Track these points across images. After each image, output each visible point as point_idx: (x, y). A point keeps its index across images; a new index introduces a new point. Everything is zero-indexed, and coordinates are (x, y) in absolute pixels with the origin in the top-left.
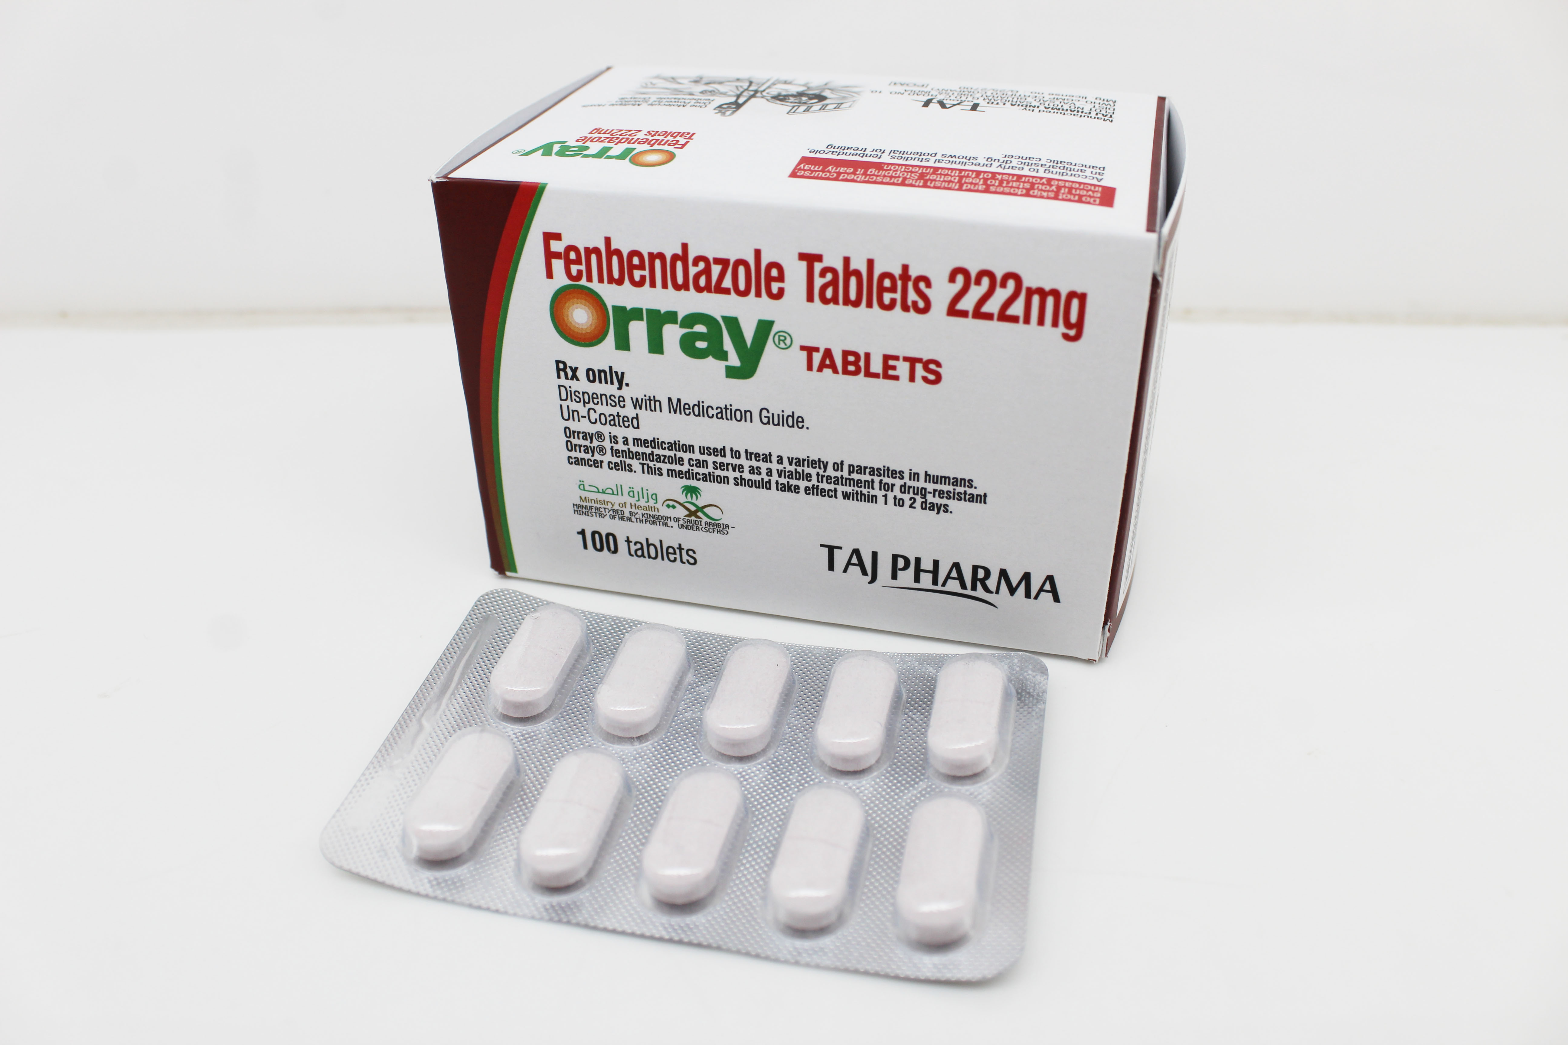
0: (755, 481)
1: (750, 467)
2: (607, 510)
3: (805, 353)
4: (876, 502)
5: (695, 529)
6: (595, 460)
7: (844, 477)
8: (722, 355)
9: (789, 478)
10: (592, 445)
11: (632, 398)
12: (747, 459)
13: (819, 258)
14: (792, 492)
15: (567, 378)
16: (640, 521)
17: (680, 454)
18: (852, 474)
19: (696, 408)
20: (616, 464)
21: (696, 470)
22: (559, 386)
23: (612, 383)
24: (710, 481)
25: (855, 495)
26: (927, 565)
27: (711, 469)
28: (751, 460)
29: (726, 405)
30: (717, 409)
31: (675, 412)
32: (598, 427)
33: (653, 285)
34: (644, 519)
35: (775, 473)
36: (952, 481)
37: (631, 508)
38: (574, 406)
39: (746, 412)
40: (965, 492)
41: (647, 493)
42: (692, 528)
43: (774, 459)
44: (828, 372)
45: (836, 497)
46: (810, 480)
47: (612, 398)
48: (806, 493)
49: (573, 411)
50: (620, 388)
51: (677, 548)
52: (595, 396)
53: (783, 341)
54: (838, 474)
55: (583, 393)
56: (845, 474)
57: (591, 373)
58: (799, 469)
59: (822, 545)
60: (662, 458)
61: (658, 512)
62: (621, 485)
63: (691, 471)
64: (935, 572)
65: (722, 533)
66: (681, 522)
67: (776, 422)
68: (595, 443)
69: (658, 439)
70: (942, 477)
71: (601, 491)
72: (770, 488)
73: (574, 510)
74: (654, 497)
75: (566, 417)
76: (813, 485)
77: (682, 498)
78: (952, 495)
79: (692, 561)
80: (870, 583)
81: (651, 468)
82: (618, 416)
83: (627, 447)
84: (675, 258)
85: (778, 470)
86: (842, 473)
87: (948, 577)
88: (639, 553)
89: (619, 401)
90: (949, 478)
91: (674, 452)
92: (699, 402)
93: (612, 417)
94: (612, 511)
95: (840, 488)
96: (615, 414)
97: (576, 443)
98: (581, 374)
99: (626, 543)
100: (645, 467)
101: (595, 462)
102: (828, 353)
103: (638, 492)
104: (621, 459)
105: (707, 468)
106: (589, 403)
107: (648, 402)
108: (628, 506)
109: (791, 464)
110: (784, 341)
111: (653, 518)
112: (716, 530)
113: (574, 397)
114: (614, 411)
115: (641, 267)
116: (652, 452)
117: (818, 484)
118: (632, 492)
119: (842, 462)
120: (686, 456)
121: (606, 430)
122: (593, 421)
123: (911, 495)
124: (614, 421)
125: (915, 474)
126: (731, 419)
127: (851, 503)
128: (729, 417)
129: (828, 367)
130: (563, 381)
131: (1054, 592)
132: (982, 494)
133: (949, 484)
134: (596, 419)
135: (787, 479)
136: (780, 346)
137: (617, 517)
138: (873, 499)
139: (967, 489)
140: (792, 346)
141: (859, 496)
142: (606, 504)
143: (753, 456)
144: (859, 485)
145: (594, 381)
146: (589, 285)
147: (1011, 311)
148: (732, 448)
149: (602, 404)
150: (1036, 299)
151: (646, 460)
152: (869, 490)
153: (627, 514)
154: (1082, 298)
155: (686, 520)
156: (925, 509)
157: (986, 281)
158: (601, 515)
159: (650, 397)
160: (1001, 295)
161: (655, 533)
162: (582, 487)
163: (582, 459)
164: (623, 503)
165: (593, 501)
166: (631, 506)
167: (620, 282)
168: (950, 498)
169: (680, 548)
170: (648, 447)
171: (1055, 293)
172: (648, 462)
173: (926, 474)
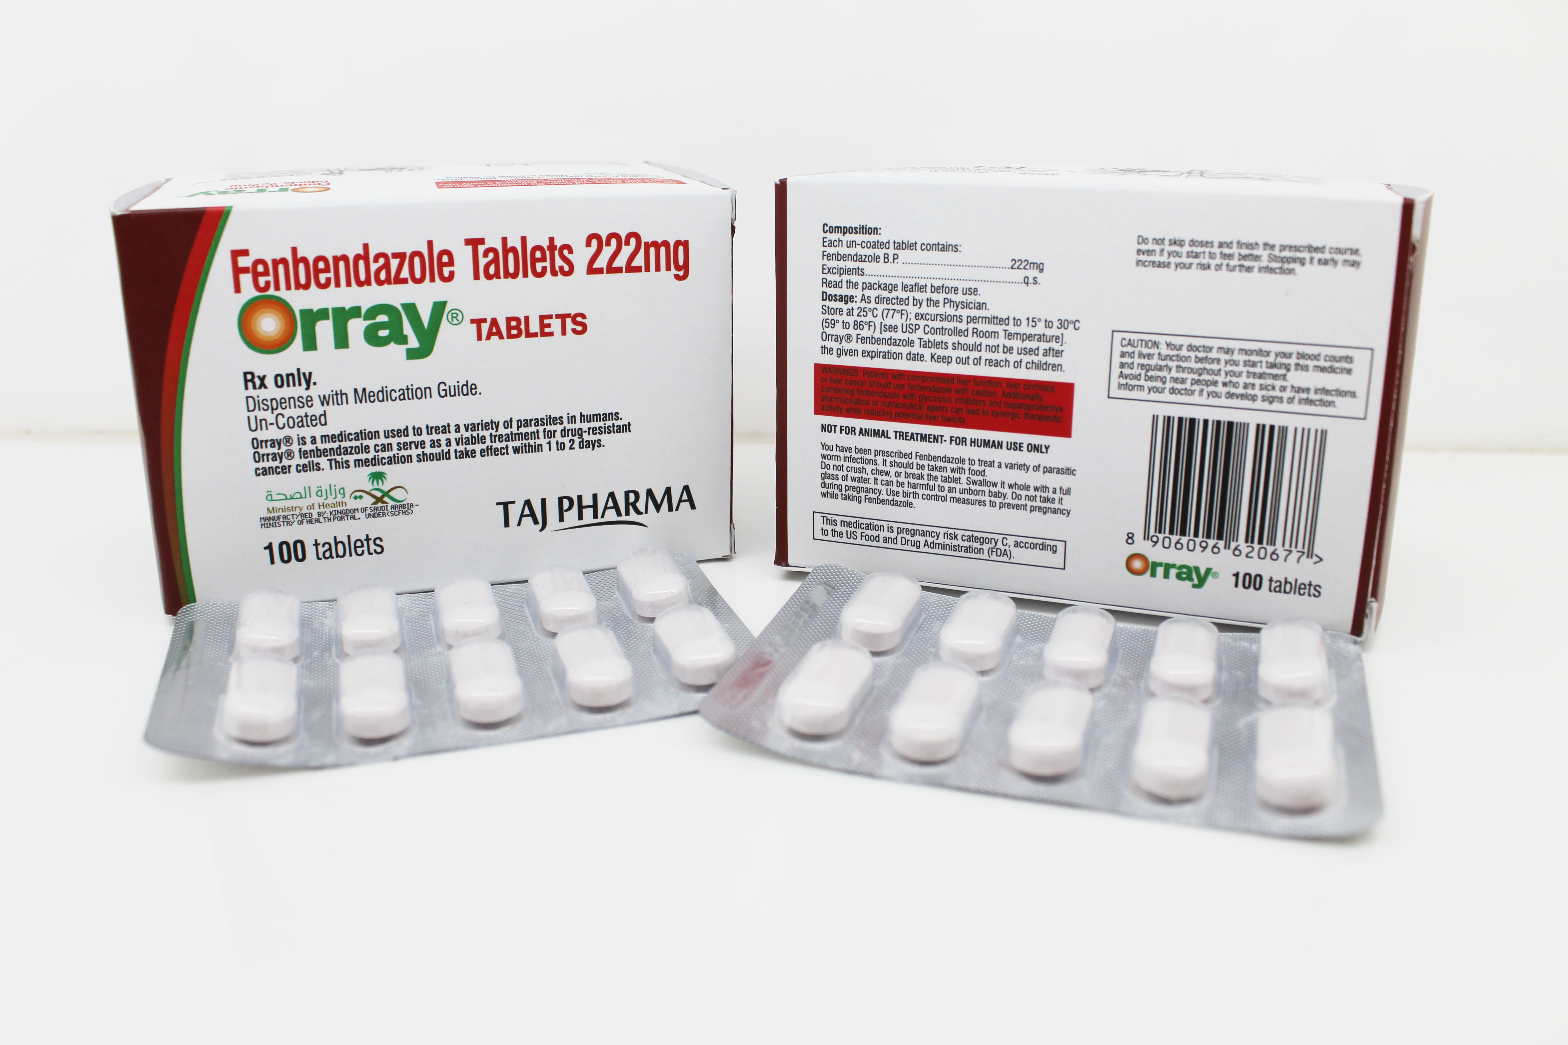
0: (436, 453)
1: (431, 441)
2: (295, 516)
3: (475, 325)
4: (542, 451)
5: (382, 516)
6: (283, 466)
7: (514, 433)
8: (403, 340)
9: (466, 444)
10: (280, 451)
11: (319, 396)
12: (428, 434)
13: (482, 241)
14: (469, 457)
15: (255, 388)
16: (328, 520)
17: (365, 443)
18: (520, 429)
19: (380, 394)
20: (304, 466)
21: (381, 454)
22: (247, 397)
23: (300, 384)
24: (395, 463)
25: (524, 448)
26: (587, 501)
27: (395, 451)
28: (432, 434)
29: (407, 386)
30: (399, 391)
31: (361, 402)
32: (287, 432)
33: (338, 285)
34: (332, 516)
35: (453, 443)
36: (602, 417)
37: (319, 508)
38: (261, 415)
39: (425, 389)
40: (613, 424)
41: (335, 489)
42: (379, 515)
43: (452, 428)
44: (495, 338)
45: (508, 454)
46: (485, 442)
47: (300, 399)
48: (482, 456)
49: (261, 420)
50: (308, 389)
51: (365, 540)
52: (283, 401)
53: (455, 317)
54: (508, 431)
55: (272, 400)
56: (515, 430)
57: (279, 378)
58: (475, 434)
59: (498, 504)
60: (349, 450)
61: (346, 506)
62: (309, 487)
63: (377, 457)
64: (595, 506)
65: (407, 513)
66: (368, 511)
67: (452, 393)
68: (284, 448)
69: (345, 431)
70: (594, 415)
71: (289, 497)
72: (449, 458)
73: (262, 525)
74: (342, 491)
75: (253, 427)
76: (488, 447)
77: (368, 487)
78: (603, 430)
79: (379, 550)
80: (541, 531)
81: (339, 462)
82: (306, 416)
83: (315, 446)
84: (357, 257)
85: (456, 439)
86: (511, 430)
87: (606, 508)
88: (327, 554)
89: (307, 401)
90: (599, 414)
91: (361, 441)
92: (383, 387)
93: (300, 419)
94: (300, 516)
95: (511, 444)
96: (303, 415)
97: (263, 453)
98: (270, 381)
99: (315, 547)
100: (333, 462)
101: (284, 468)
102: (494, 322)
103: (326, 490)
104: (309, 459)
105: (392, 450)
106: (277, 409)
107: (335, 397)
108: (316, 506)
109: (467, 430)
110: (457, 317)
111: (341, 514)
112: (401, 512)
113: (262, 406)
114: (302, 412)
115: (327, 270)
116: (340, 445)
117: (492, 444)
118: (320, 492)
119: (511, 419)
120: (371, 443)
121: (294, 433)
122: (281, 426)
123: (571, 437)
124: (302, 422)
125: (572, 417)
126: (413, 398)
127: (521, 456)
128: (410, 397)
129: (494, 334)
130: (251, 392)
131: (690, 500)
132: (627, 424)
133: (600, 421)
134: (284, 424)
135: (465, 446)
136: (453, 323)
137: (305, 521)
138: (539, 448)
139: (614, 421)
140: (464, 321)
141: (527, 448)
142: (294, 509)
143: (433, 430)
144: (527, 437)
145: (282, 386)
146: (277, 294)
147: (635, 264)
148: (414, 426)
149: (290, 408)
150: (652, 250)
151: (334, 455)
152: (535, 441)
153: (315, 516)
154: (686, 244)
155: (372, 508)
156: (583, 448)
157: (614, 242)
158: (289, 523)
159: (336, 391)
160: (627, 251)
161: (342, 530)
162: (269, 498)
163: (269, 468)
164: (311, 504)
165: (281, 510)
166: (319, 506)
167: (307, 286)
168: (601, 434)
169: (368, 539)
170: (335, 441)
171: (666, 244)
172: (336, 457)
173: (581, 415)
